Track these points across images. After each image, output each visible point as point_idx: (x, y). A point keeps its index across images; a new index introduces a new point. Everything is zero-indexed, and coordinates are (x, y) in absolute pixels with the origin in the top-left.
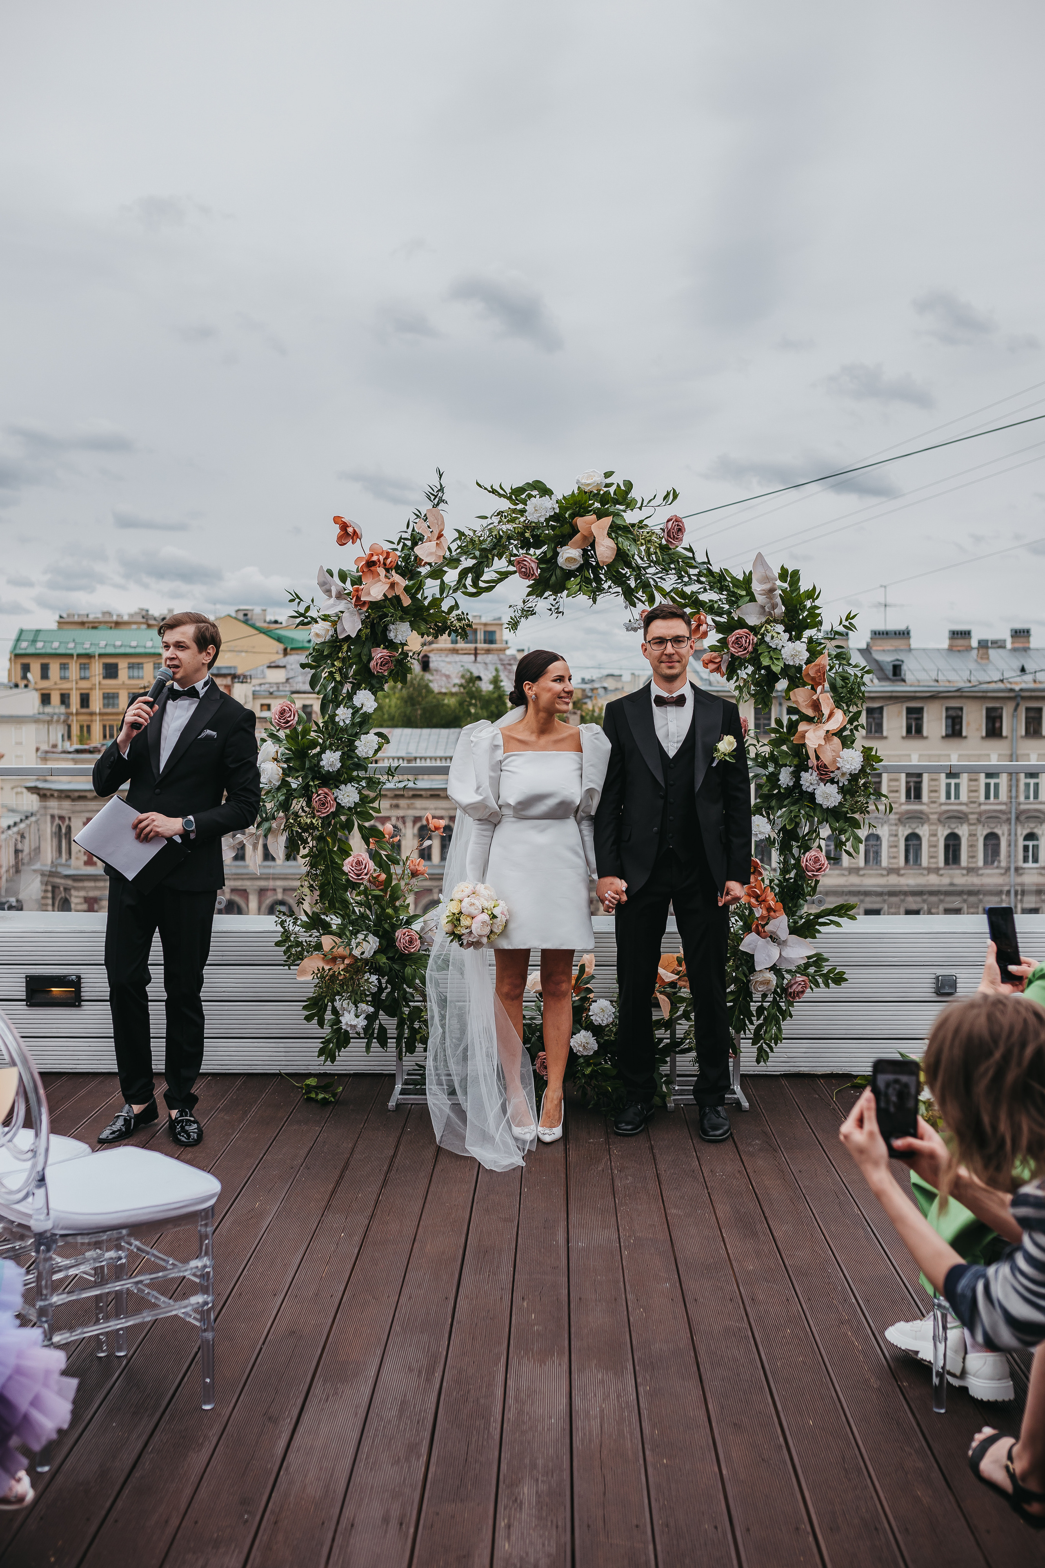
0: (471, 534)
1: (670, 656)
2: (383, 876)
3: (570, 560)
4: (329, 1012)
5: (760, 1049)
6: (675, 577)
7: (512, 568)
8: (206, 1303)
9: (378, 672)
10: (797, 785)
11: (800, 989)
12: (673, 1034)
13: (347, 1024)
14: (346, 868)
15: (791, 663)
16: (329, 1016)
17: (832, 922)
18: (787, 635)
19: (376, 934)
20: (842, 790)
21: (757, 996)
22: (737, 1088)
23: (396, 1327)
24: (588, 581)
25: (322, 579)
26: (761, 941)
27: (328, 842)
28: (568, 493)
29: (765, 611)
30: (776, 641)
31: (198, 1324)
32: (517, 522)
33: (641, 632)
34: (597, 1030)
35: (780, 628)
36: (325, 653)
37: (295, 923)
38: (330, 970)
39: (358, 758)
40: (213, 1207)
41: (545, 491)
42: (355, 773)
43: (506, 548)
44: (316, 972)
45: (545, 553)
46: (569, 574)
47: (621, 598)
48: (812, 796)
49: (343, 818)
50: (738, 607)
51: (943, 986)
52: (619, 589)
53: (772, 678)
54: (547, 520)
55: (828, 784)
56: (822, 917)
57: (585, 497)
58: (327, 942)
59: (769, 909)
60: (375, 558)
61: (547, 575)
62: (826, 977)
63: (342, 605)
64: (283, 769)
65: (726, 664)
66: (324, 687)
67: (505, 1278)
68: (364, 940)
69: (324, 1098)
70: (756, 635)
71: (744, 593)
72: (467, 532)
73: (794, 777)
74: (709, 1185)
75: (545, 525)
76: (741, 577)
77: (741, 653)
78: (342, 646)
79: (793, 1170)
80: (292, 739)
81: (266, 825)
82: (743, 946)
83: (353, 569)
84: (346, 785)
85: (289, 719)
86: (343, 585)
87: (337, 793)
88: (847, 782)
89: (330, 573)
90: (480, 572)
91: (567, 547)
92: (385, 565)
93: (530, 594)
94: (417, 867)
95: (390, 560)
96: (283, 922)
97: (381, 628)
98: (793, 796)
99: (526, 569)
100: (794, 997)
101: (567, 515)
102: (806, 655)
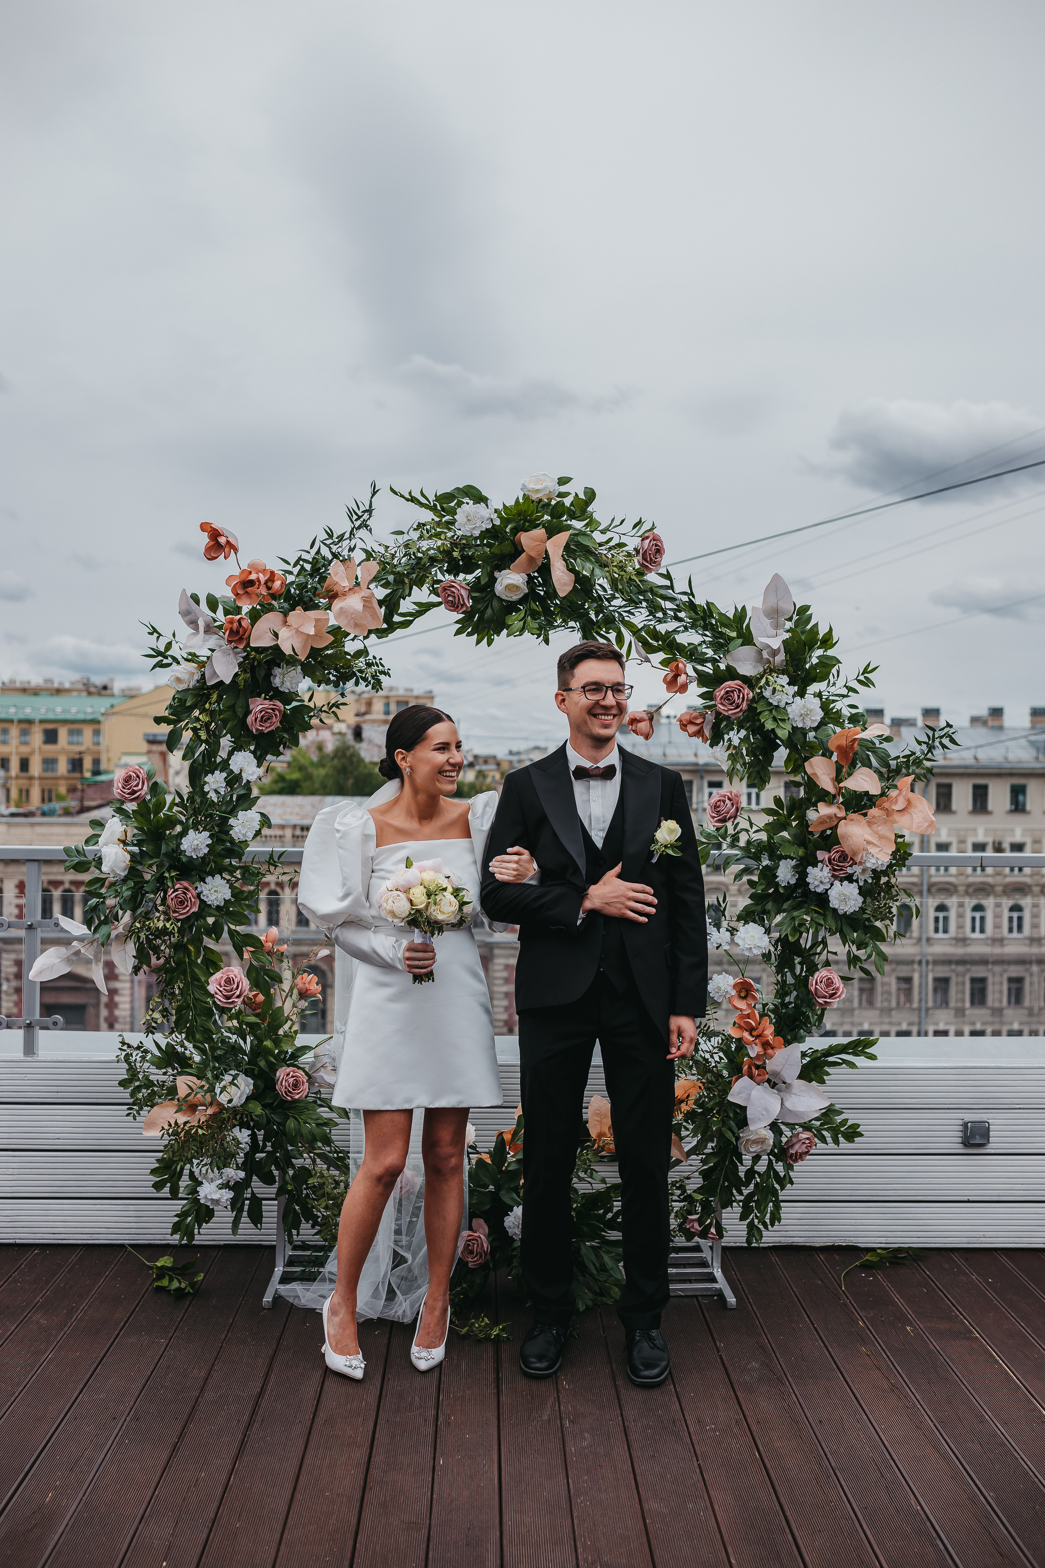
0: (382, 550)
2: (261, 998)
3: (510, 587)
4: (185, 1178)
5: (751, 1226)
6: (645, 612)
7: (434, 599)
9: (257, 730)
10: (802, 883)
11: (803, 1149)
13: (206, 1197)
14: (212, 988)
15: (800, 725)
16: (184, 1182)
17: (845, 1061)
18: (793, 689)
19: (248, 1074)
20: (862, 892)
21: (747, 1159)
22: (718, 1273)
24: (534, 615)
25: (185, 607)
26: (757, 1087)
27: (189, 952)
28: (510, 503)
29: (762, 658)
30: (778, 696)
32: (443, 537)
35: (784, 680)
36: (188, 704)
37: (143, 1057)
38: (185, 1123)
39: (232, 841)
41: (480, 498)
42: (226, 861)
43: (426, 570)
44: (166, 1127)
45: (478, 578)
46: (510, 607)
48: (822, 899)
49: (211, 920)
50: (728, 651)
51: (973, 1135)
53: (771, 745)
54: (482, 536)
55: (846, 883)
56: (832, 1055)
57: (533, 507)
58: (184, 1084)
59: (766, 1045)
60: (253, 577)
61: (481, 606)
62: (835, 1132)
63: (213, 641)
64: (132, 855)
65: (709, 727)
66: (191, 749)
68: (232, 1083)
69: (179, 1289)
70: (752, 687)
71: (734, 634)
72: (377, 550)
73: (797, 872)
74: (698, 1452)
75: (478, 542)
76: (731, 615)
77: (730, 712)
78: (210, 694)
79: (811, 1421)
80: (142, 815)
81: (104, 929)
82: (732, 1095)
83: (225, 592)
84: (213, 877)
85: (135, 789)
86: (213, 615)
87: (201, 887)
88: (870, 881)
89: (196, 599)
90: (394, 604)
91: (507, 571)
92: (269, 588)
93: (458, 632)
94: (307, 985)
95: (277, 584)
96: (128, 1056)
97: (263, 673)
98: (796, 897)
99: (454, 597)
100: (796, 1161)
101: (508, 530)
102: (821, 713)
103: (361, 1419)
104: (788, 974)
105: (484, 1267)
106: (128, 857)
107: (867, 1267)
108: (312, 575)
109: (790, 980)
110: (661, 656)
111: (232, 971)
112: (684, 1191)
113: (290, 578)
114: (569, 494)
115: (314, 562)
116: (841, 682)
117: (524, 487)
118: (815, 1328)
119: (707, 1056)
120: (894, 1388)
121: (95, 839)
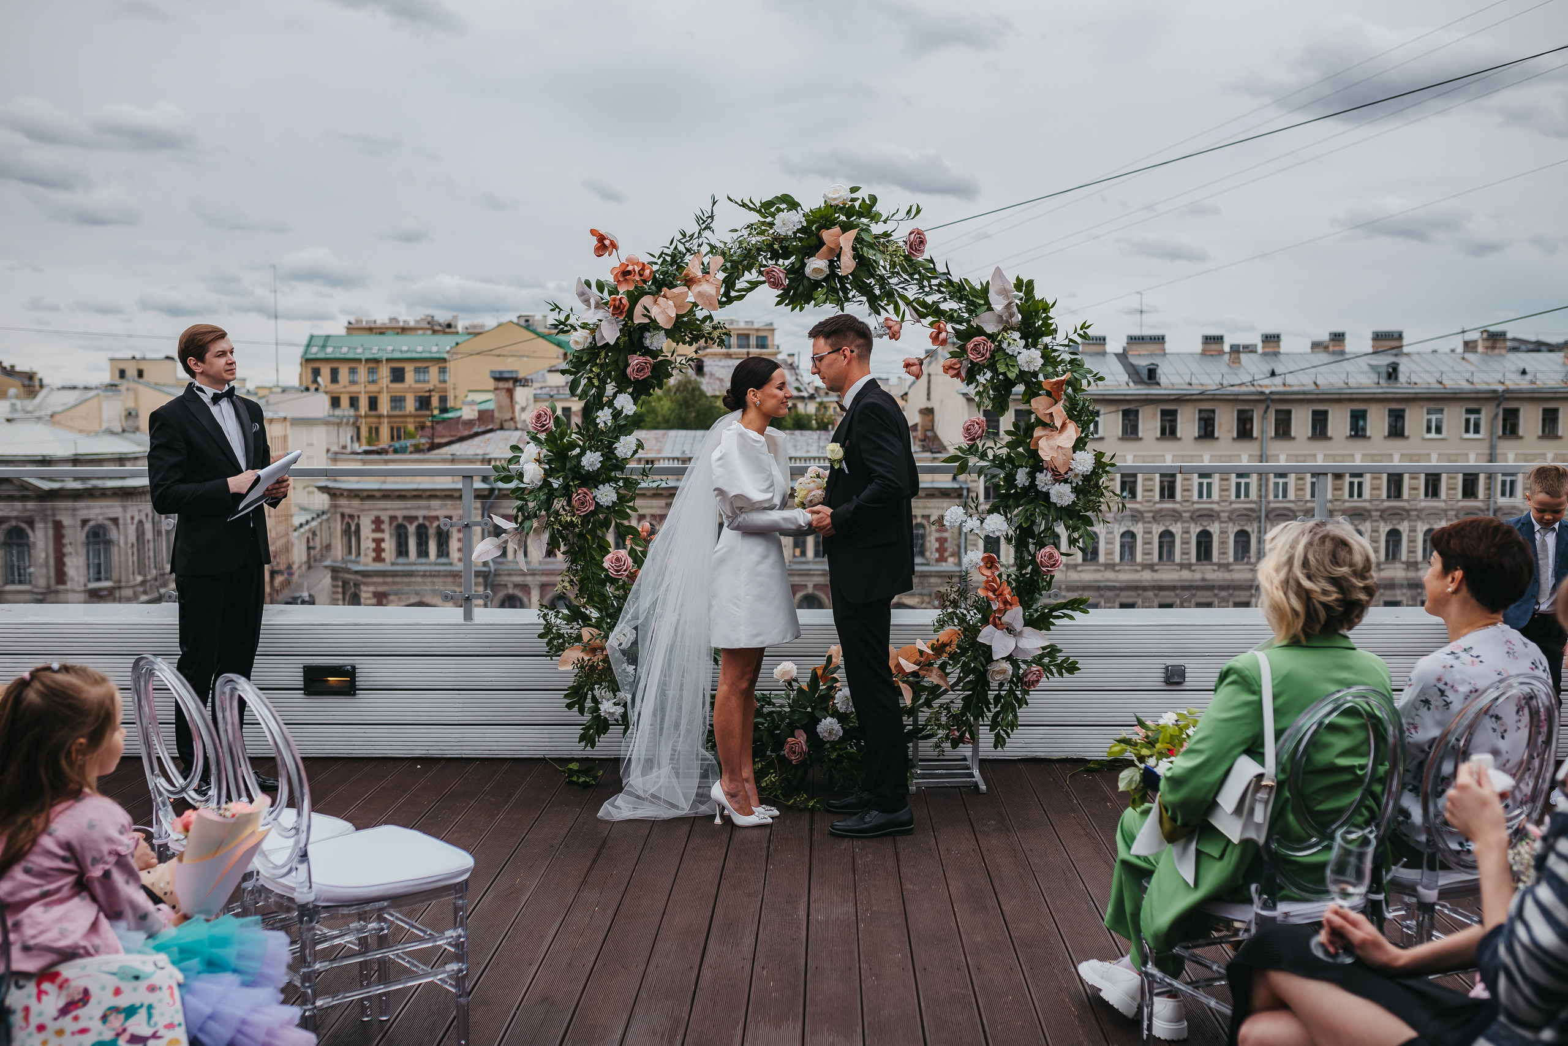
0: (722, 246)
3: (816, 270)
4: (589, 700)
5: (998, 735)
6: (915, 288)
7: (762, 279)
8: (461, 970)
9: (634, 378)
10: (1033, 485)
11: (1034, 678)
12: (916, 721)
13: (605, 711)
14: (606, 565)
15: (1026, 370)
16: (589, 704)
17: (1066, 615)
18: (1023, 342)
20: (1076, 490)
21: (994, 685)
22: (976, 772)
23: (644, 994)
24: (834, 290)
25: (580, 290)
26: (998, 633)
27: (587, 540)
28: (816, 206)
29: (1001, 319)
30: (1012, 348)
31: (454, 990)
32: (766, 234)
34: (842, 718)
35: (1017, 335)
36: (584, 360)
37: (556, 616)
38: (589, 660)
39: (617, 458)
40: (466, 881)
41: (793, 205)
42: (613, 474)
43: (755, 258)
44: (576, 662)
45: (793, 264)
46: (817, 284)
48: (1047, 495)
49: (602, 517)
50: (976, 315)
51: (1172, 676)
52: (864, 299)
53: (1009, 384)
54: (795, 233)
55: (1062, 484)
56: (1056, 611)
57: (831, 210)
58: (586, 633)
59: (1006, 602)
60: (630, 268)
61: (794, 285)
62: (1060, 667)
63: (600, 314)
64: (545, 470)
65: (965, 370)
66: (584, 392)
67: (747, 947)
69: (585, 782)
70: (993, 342)
71: (982, 302)
72: (718, 245)
73: (1029, 477)
74: (944, 864)
75: (792, 237)
76: (979, 287)
77: (979, 360)
78: (600, 353)
79: (1025, 850)
80: (550, 442)
81: (526, 524)
82: (982, 639)
83: (610, 279)
84: (604, 485)
85: (544, 423)
86: (601, 295)
87: (595, 492)
88: (1079, 482)
89: (588, 284)
90: (731, 283)
91: (813, 258)
92: (641, 275)
93: (778, 304)
95: (647, 272)
96: (545, 615)
97: (637, 336)
98: (1029, 496)
99: (775, 277)
100: (1029, 687)
101: (813, 228)
102: (1041, 361)
104: (1024, 552)
105: (803, 764)
106: (542, 472)
107: (1089, 771)
108: (671, 265)
109: (1026, 556)
110: (930, 319)
111: (620, 553)
112: (949, 711)
113: (655, 268)
114: (858, 199)
115: (673, 256)
116: (1061, 336)
117: (825, 196)
118: (1040, 804)
119: (965, 612)
121: (515, 460)
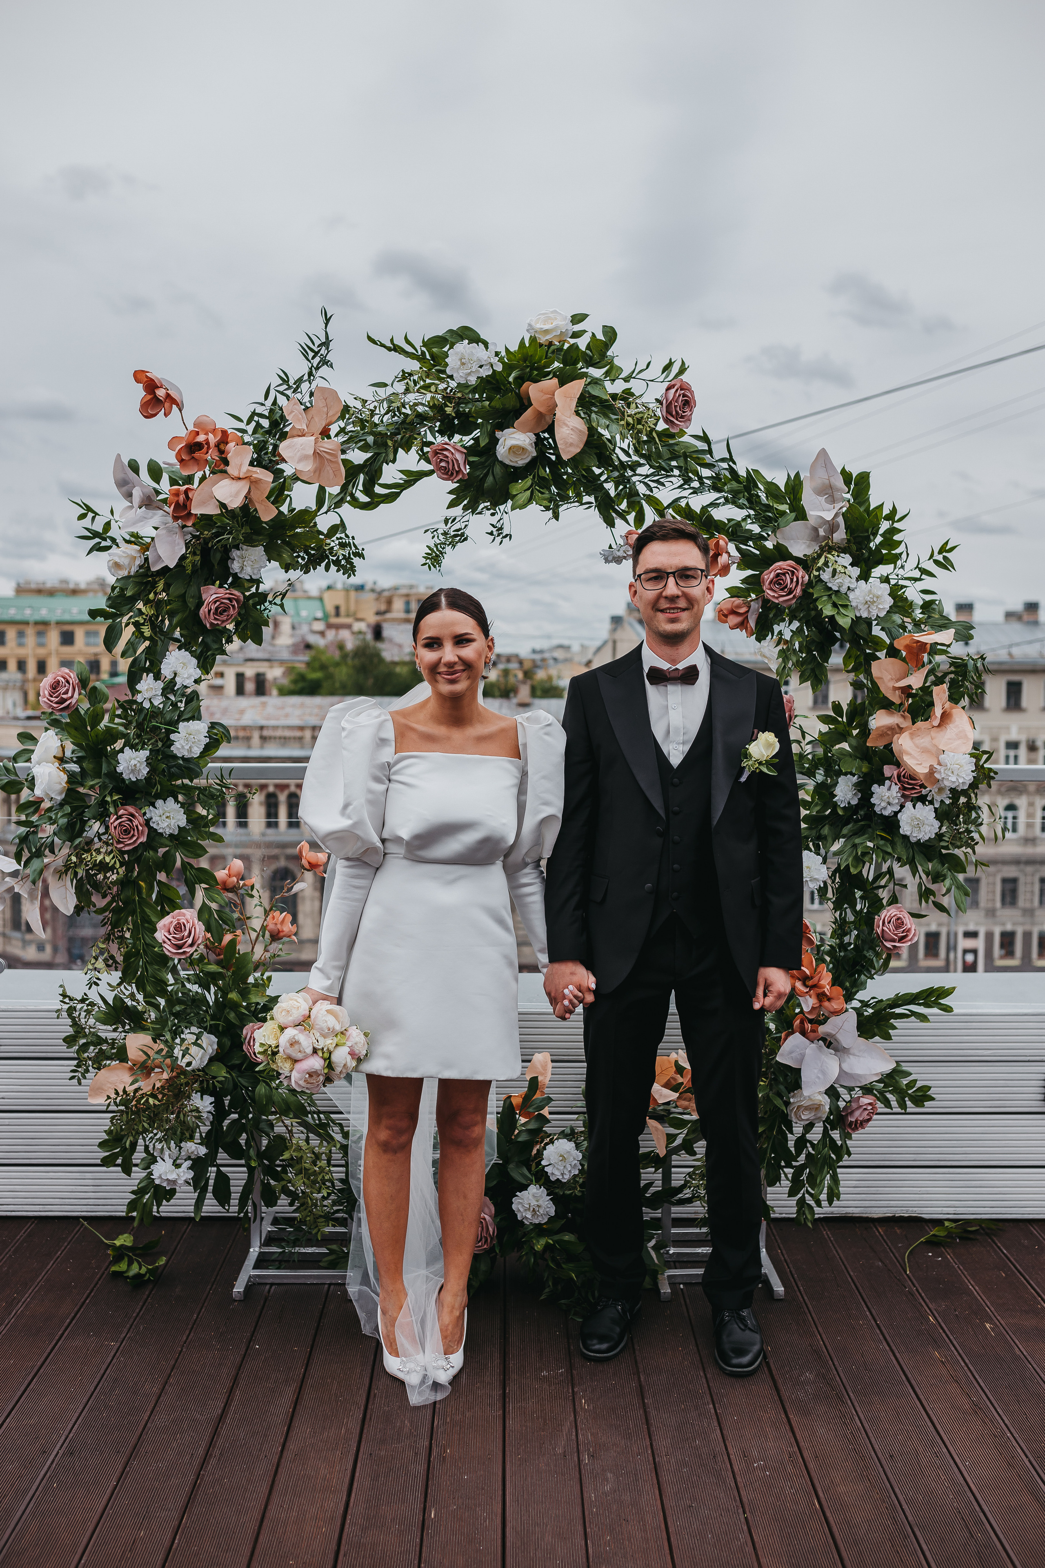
0: (359, 405)
1: (673, 599)
2: (224, 942)
3: (515, 450)
5: (801, 1202)
6: (678, 482)
7: (425, 466)
9: (212, 624)
10: (866, 803)
11: (865, 1116)
13: (160, 1177)
14: (160, 935)
15: (864, 615)
16: (139, 1155)
17: (913, 1014)
18: (856, 571)
19: (212, 1030)
20: (942, 815)
21: (798, 1130)
24: (544, 485)
25: (121, 476)
26: (811, 1049)
27: (139, 888)
29: (818, 535)
30: (839, 579)
32: (433, 389)
33: (630, 562)
34: (552, 1187)
35: (846, 560)
36: (129, 593)
37: (88, 1012)
38: (135, 1091)
39: (176, 758)
41: (477, 340)
42: (176, 782)
43: (415, 431)
44: (113, 1096)
45: (476, 440)
46: (515, 474)
47: (594, 513)
48: (891, 824)
49: (161, 851)
50: (778, 528)
52: (591, 499)
54: (481, 385)
55: (919, 805)
56: (899, 1006)
57: (540, 352)
58: (135, 1043)
59: (822, 997)
60: (201, 438)
61: (480, 473)
62: (901, 1094)
63: (155, 518)
64: (70, 774)
65: (755, 617)
66: (131, 646)
68: (194, 1041)
69: (138, 1276)
70: (807, 569)
71: (786, 508)
73: (859, 791)
74: (745, 1500)
75: (477, 396)
76: (781, 485)
77: (781, 599)
78: (156, 583)
79: (880, 1455)
80: (76, 729)
81: (36, 864)
82: (782, 1055)
83: (168, 458)
84: (165, 800)
85: (65, 696)
86: (156, 486)
87: (150, 812)
88: (948, 802)
89: (134, 467)
90: (376, 471)
91: (511, 430)
93: (452, 505)
94: (279, 926)
95: (231, 446)
96: (71, 1011)
97: (218, 556)
98: (857, 821)
99: (448, 462)
100: (856, 1129)
101: (511, 379)
102: (890, 601)
103: (338, 1453)
104: (848, 910)
106: (65, 778)
107: (933, 1243)
108: (270, 433)
109: (850, 917)
111: (184, 915)
114: (585, 331)
115: (271, 417)
116: (911, 563)
117: (530, 328)
118: (877, 1325)
120: (977, 1408)
121: (25, 755)
